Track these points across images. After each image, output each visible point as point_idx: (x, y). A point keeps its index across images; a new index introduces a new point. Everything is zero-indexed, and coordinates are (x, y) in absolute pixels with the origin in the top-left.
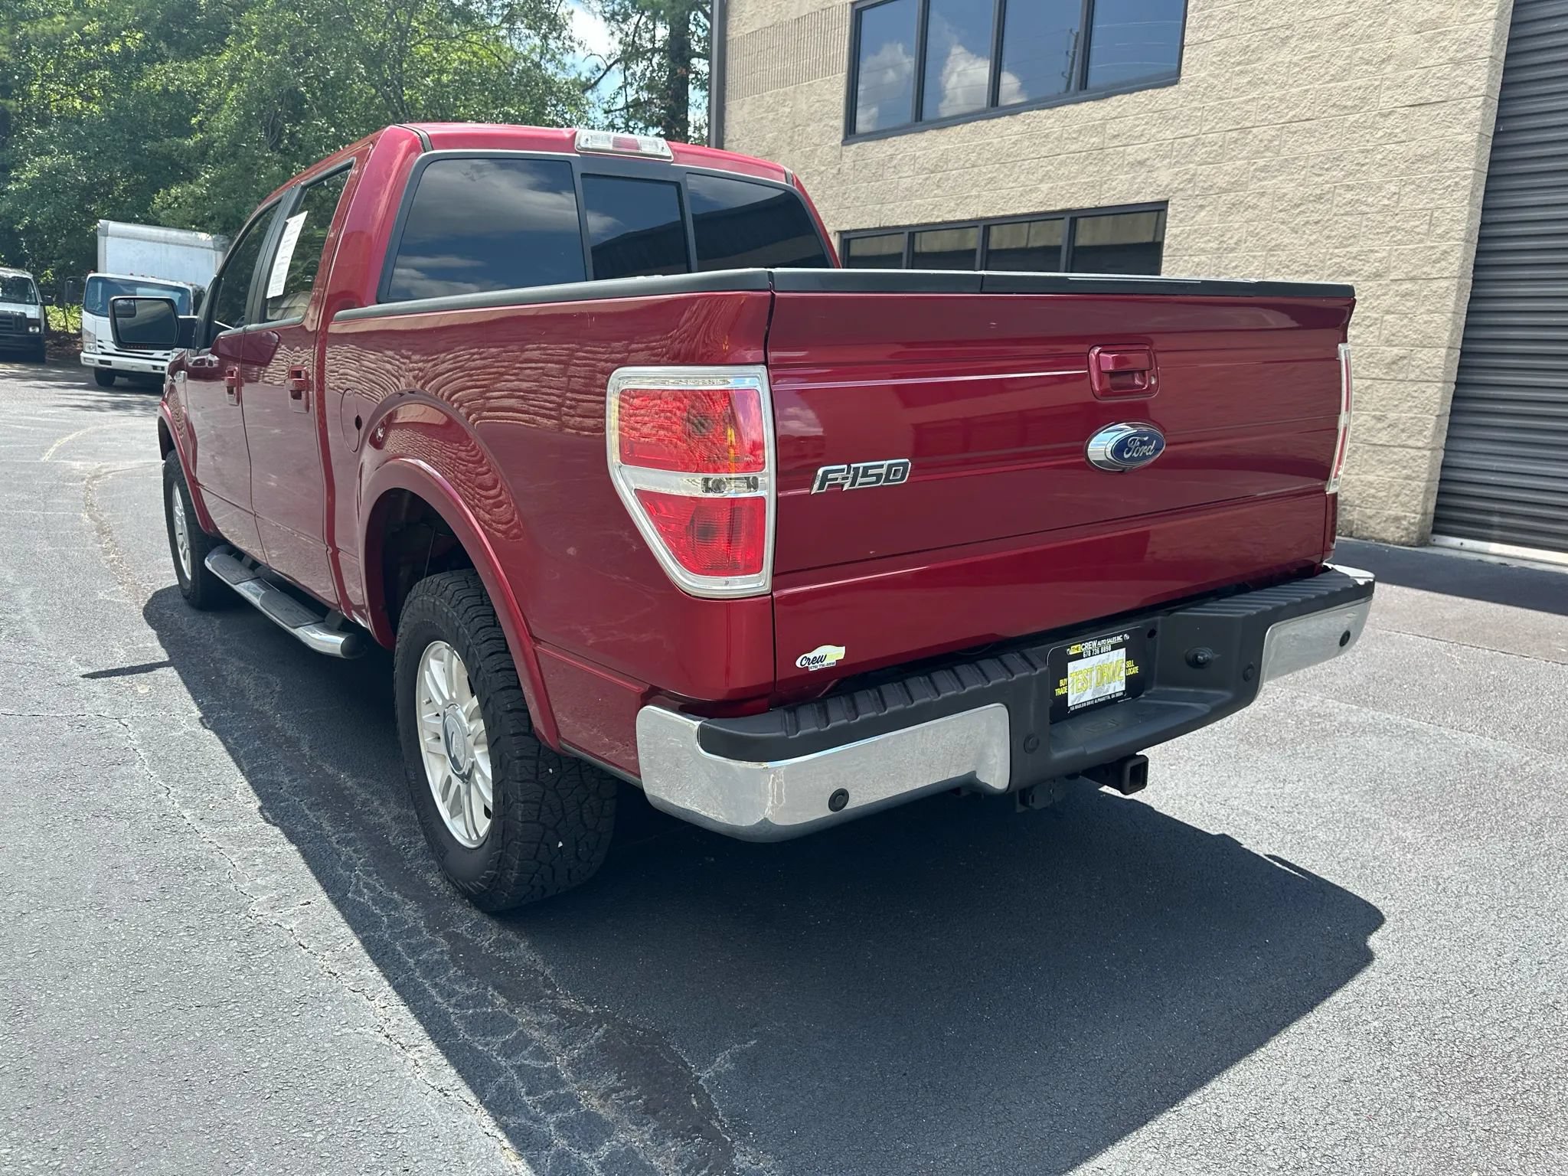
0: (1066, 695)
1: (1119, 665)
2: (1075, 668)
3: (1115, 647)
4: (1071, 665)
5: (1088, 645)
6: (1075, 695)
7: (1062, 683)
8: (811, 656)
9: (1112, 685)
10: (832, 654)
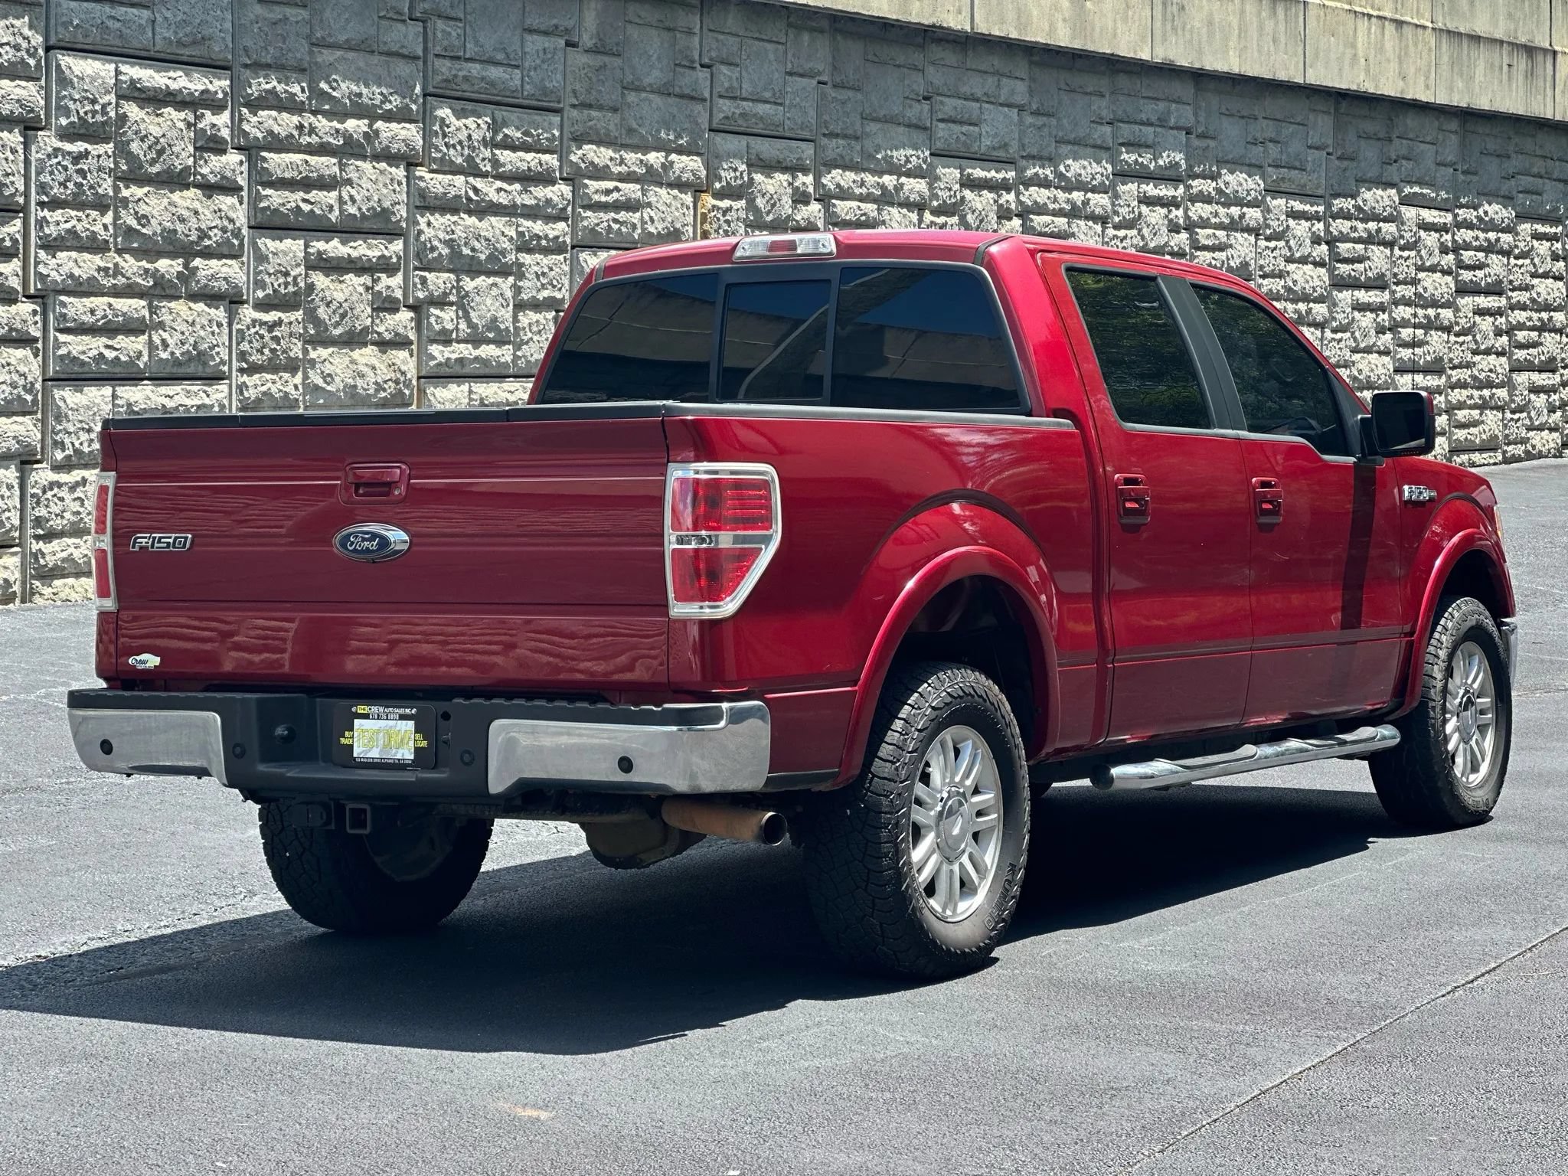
0: (352, 746)
1: (407, 736)
2: (361, 725)
3: (403, 717)
4: (357, 722)
5: (374, 709)
6: (361, 749)
7: (347, 734)
8: (138, 658)
9: (401, 751)
10: (152, 661)
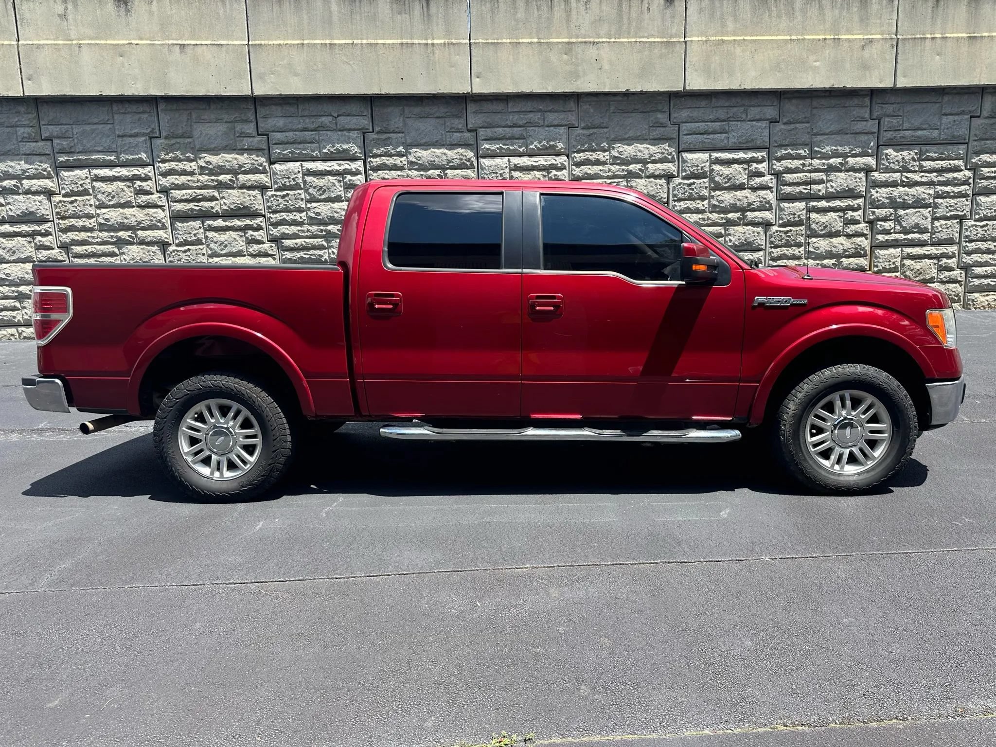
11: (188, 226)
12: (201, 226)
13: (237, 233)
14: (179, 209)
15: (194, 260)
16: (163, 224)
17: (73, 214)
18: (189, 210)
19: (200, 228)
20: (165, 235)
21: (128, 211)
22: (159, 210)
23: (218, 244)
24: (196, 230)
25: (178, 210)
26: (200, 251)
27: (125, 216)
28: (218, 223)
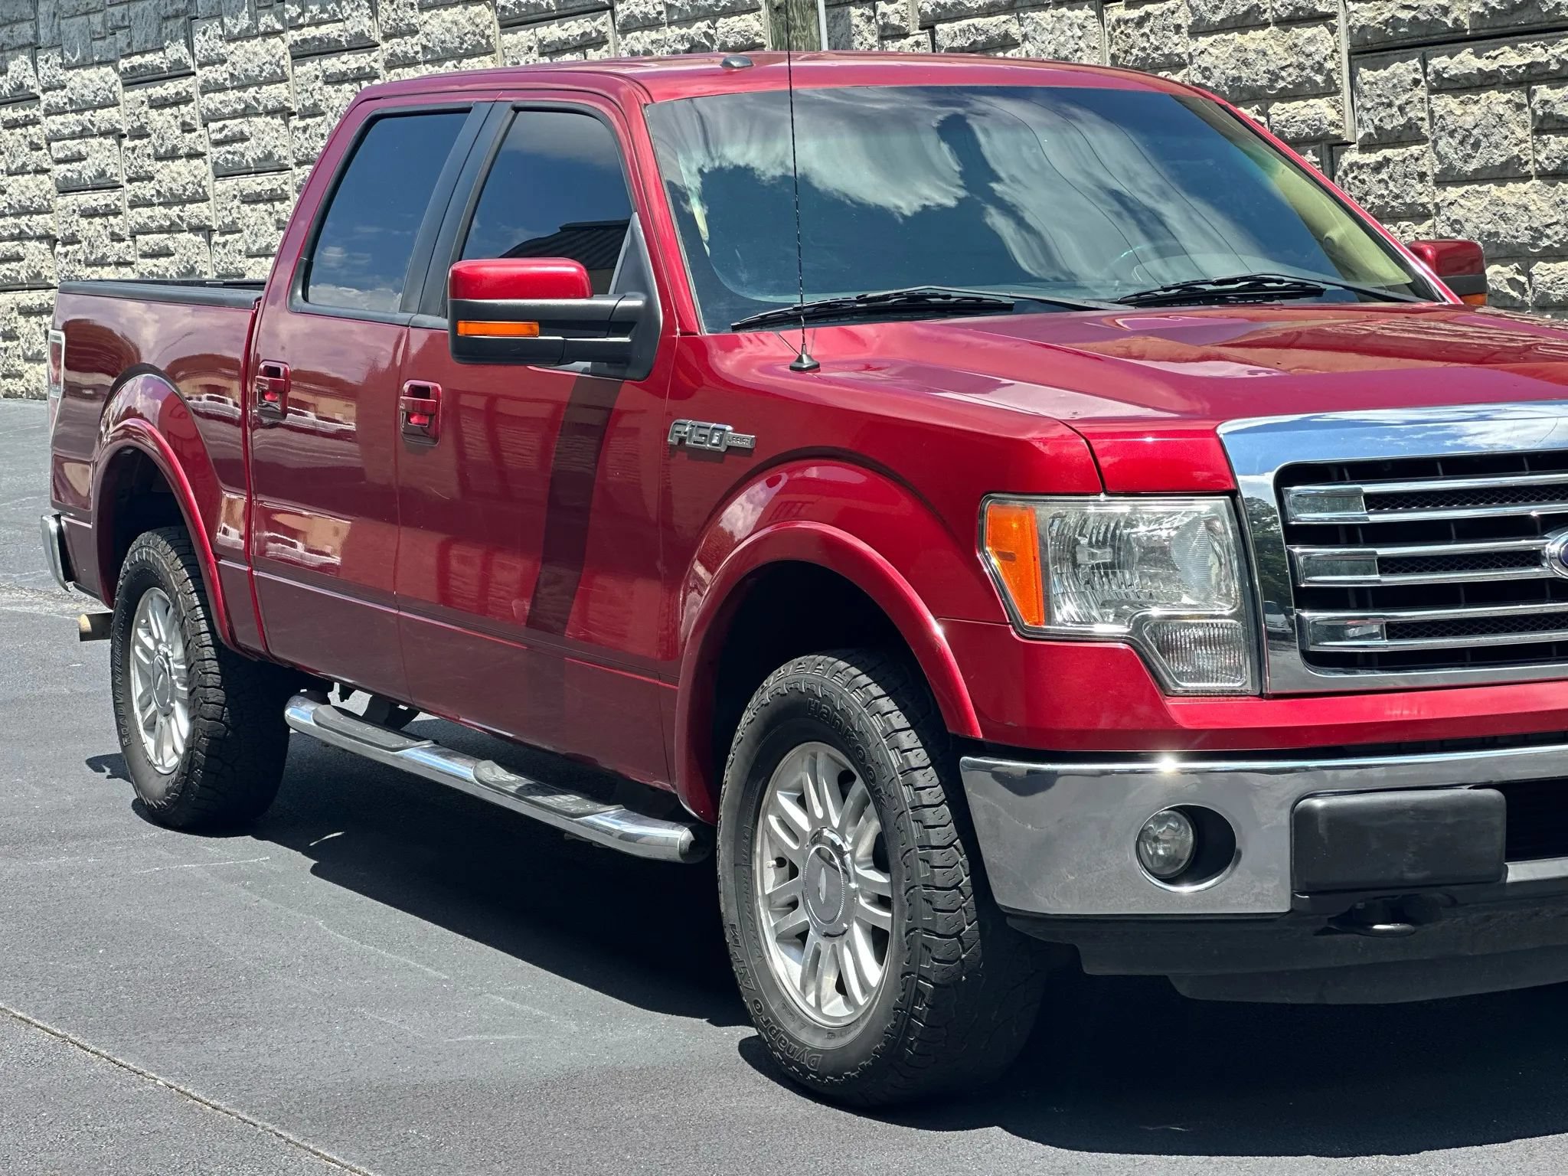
11: (1388, 79)
12: (1418, 76)
13: (1508, 96)
14: (1363, 21)
15: (1397, 197)
16: (1329, 80)
17: (1142, 59)
18: (1386, 22)
19: (1416, 82)
20: (1332, 115)
21: (1511, 193)
22: (1320, 31)
23: (1458, 137)
24: (1405, 91)
25: (1363, 27)
26: (1413, 167)
27: (1502, 210)
28: (1461, 62)
